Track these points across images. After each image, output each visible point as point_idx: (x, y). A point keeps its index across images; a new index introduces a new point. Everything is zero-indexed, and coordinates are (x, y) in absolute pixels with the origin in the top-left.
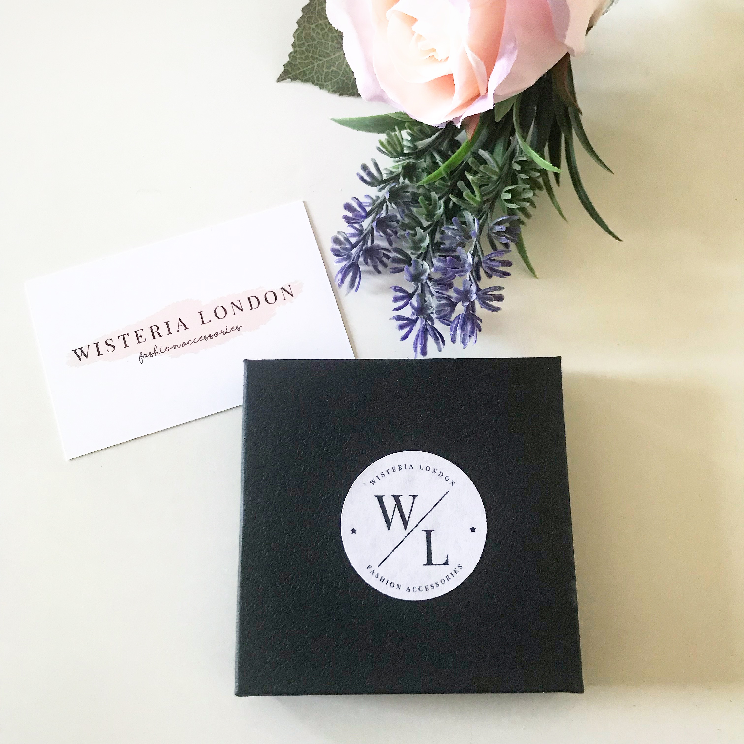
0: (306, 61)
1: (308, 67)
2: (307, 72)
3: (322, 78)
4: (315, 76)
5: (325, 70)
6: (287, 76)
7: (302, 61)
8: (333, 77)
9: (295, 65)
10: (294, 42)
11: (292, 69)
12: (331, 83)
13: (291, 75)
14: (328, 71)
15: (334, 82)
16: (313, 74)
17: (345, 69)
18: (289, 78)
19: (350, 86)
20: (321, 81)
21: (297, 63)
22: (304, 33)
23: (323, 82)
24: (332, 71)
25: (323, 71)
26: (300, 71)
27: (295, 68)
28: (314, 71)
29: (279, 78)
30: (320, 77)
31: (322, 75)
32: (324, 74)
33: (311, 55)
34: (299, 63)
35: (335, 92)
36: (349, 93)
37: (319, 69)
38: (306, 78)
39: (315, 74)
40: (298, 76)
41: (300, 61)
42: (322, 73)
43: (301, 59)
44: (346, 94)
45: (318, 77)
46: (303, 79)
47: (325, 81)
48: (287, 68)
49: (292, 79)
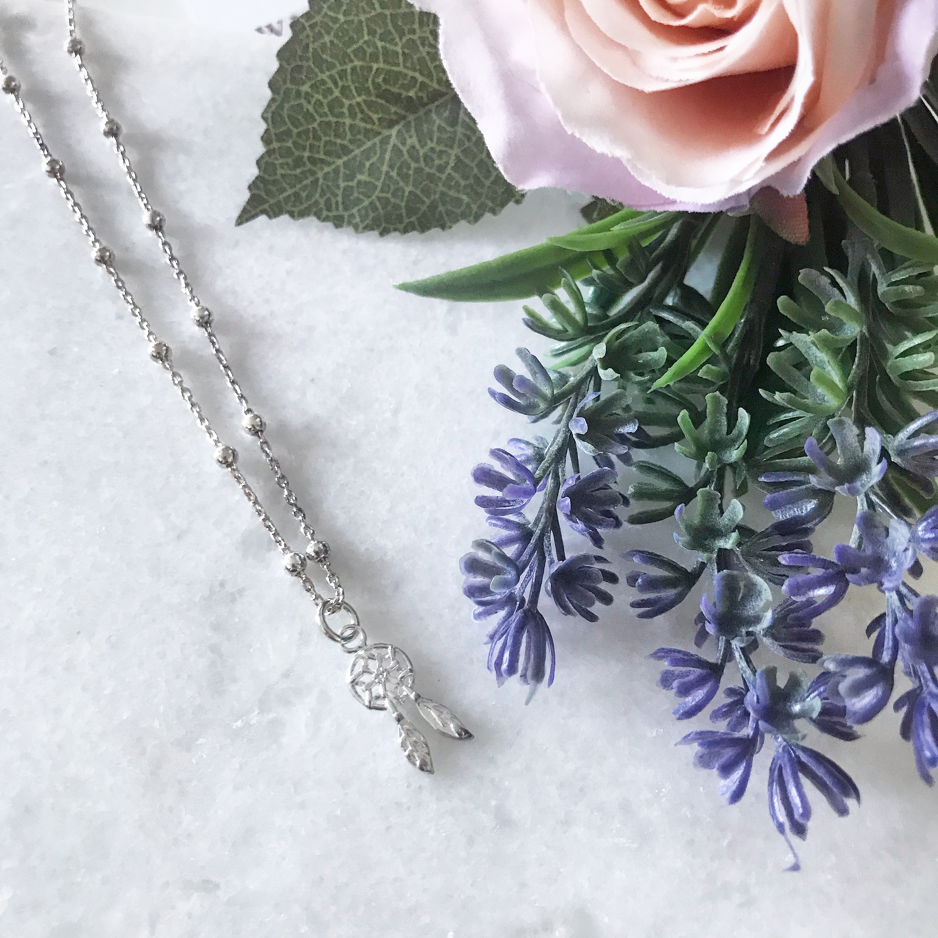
0: (298, 171)
1: (304, 183)
2: (304, 195)
3: (337, 202)
4: (322, 201)
5: (342, 184)
6: (258, 210)
7: (289, 172)
8: (361, 197)
9: (275, 182)
10: (267, 131)
11: (269, 193)
12: (359, 211)
13: (266, 206)
14: (350, 184)
15: (366, 208)
16: (317, 195)
17: (387, 173)
18: (264, 212)
19: (404, 211)
20: (337, 209)
21: (279, 177)
22: (287, 106)
23: (341, 212)
24: (359, 182)
25: (338, 187)
26: (285, 194)
27: (274, 189)
28: (319, 190)
29: (240, 217)
30: (333, 201)
31: (336, 195)
32: (340, 192)
33: (306, 154)
34: (283, 176)
35: (368, 228)
36: (401, 227)
37: (330, 184)
38: (303, 207)
39: (321, 196)
40: (283, 205)
41: (283, 172)
42: (336, 191)
43: (285, 167)
44: (395, 230)
45: (328, 201)
46: (296, 210)
47: (346, 209)
48: (256, 192)
49: (271, 213)
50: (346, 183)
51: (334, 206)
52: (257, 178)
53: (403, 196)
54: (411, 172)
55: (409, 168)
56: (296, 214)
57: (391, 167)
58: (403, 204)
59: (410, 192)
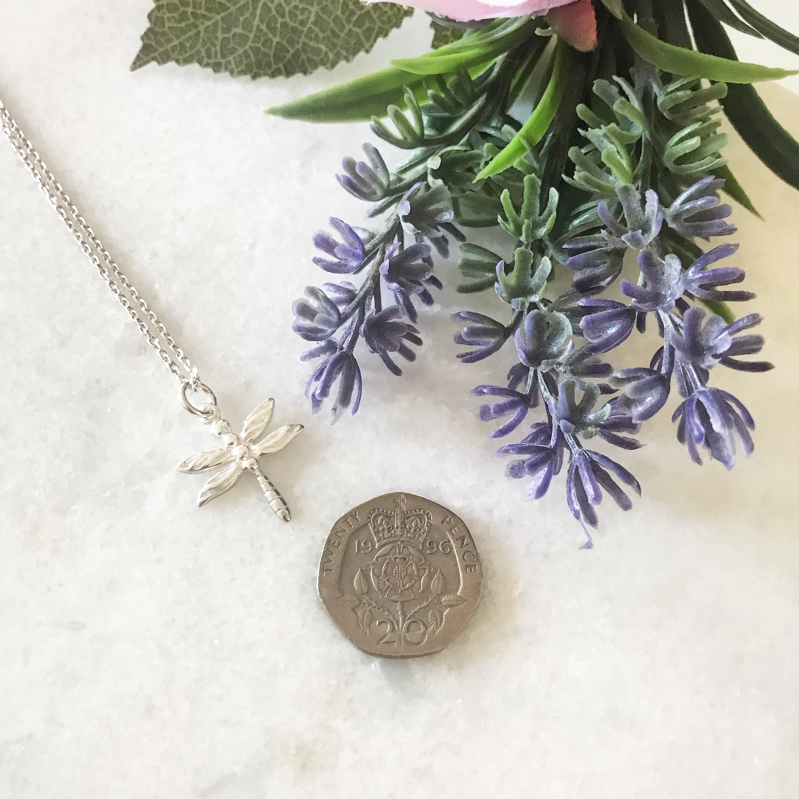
0: (183, 24)
1: (188, 35)
2: (188, 45)
3: (216, 52)
4: (203, 51)
5: (220, 36)
6: (149, 58)
7: (175, 25)
8: (237, 46)
9: (163, 34)
11: (159, 43)
12: (234, 58)
13: (156, 54)
14: (227, 35)
15: (240, 56)
16: (199, 46)
17: (258, 26)
18: (154, 59)
19: (272, 59)
20: (216, 57)
21: (166, 29)
23: (219, 59)
24: (234, 35)
25: (217, 38)
26: (172, 44)
27: (162, 40)
28: (201, 41)
29: (134, 63)
30: (213, 50)
31: (215, 46)
32: (218, 43)
33: (190, 10)
34: (170, 28)
35: (242, 73)
36: (270, 72)
37: (210, 35)
38: (186, 56)
39: (203, 46)
40: (171, 54)
41: (170, 25)
42: (216, 42)
43: (173, 20)
44: (265, 74)
45: (208, 50)
46: (181, 57)
47: (223, 56)
48: (148, 42)
49: (160, 60)
50: (224, 35)
51: (213, 53)
52: (149, 30)
53: (271, 47)
54: (278, 25)
55: (276, 22)
56: (181, 61)
57: (262, 21)
58: (272, 53)
59: (278, 43)
